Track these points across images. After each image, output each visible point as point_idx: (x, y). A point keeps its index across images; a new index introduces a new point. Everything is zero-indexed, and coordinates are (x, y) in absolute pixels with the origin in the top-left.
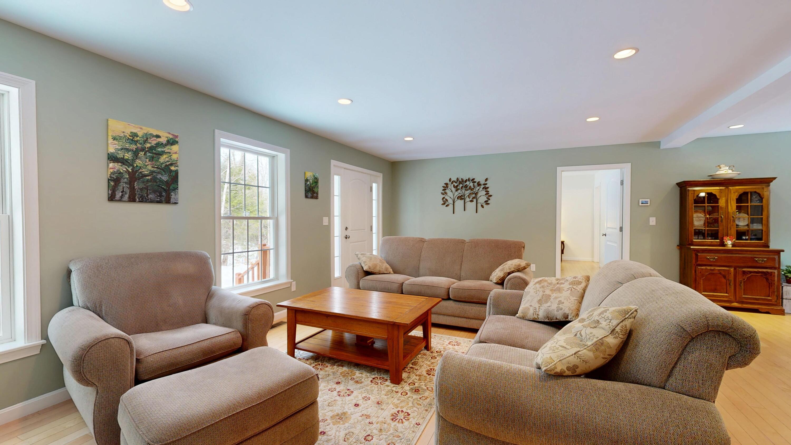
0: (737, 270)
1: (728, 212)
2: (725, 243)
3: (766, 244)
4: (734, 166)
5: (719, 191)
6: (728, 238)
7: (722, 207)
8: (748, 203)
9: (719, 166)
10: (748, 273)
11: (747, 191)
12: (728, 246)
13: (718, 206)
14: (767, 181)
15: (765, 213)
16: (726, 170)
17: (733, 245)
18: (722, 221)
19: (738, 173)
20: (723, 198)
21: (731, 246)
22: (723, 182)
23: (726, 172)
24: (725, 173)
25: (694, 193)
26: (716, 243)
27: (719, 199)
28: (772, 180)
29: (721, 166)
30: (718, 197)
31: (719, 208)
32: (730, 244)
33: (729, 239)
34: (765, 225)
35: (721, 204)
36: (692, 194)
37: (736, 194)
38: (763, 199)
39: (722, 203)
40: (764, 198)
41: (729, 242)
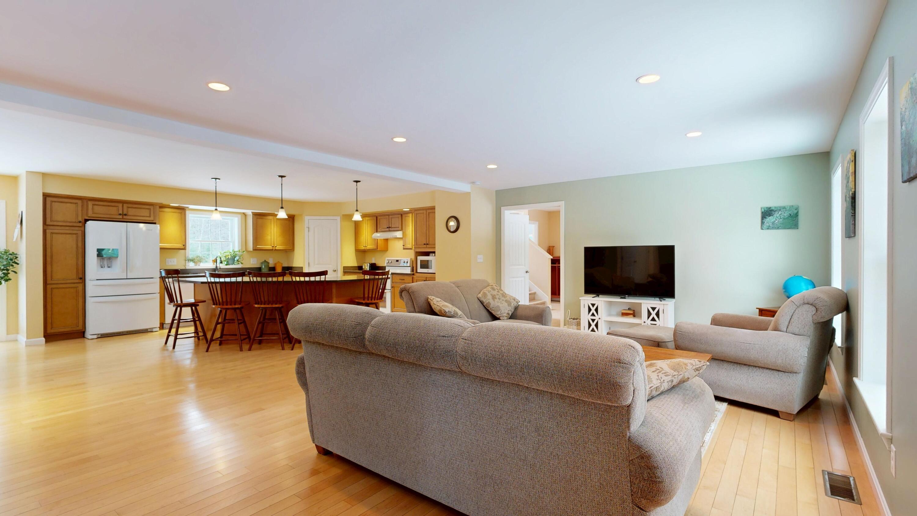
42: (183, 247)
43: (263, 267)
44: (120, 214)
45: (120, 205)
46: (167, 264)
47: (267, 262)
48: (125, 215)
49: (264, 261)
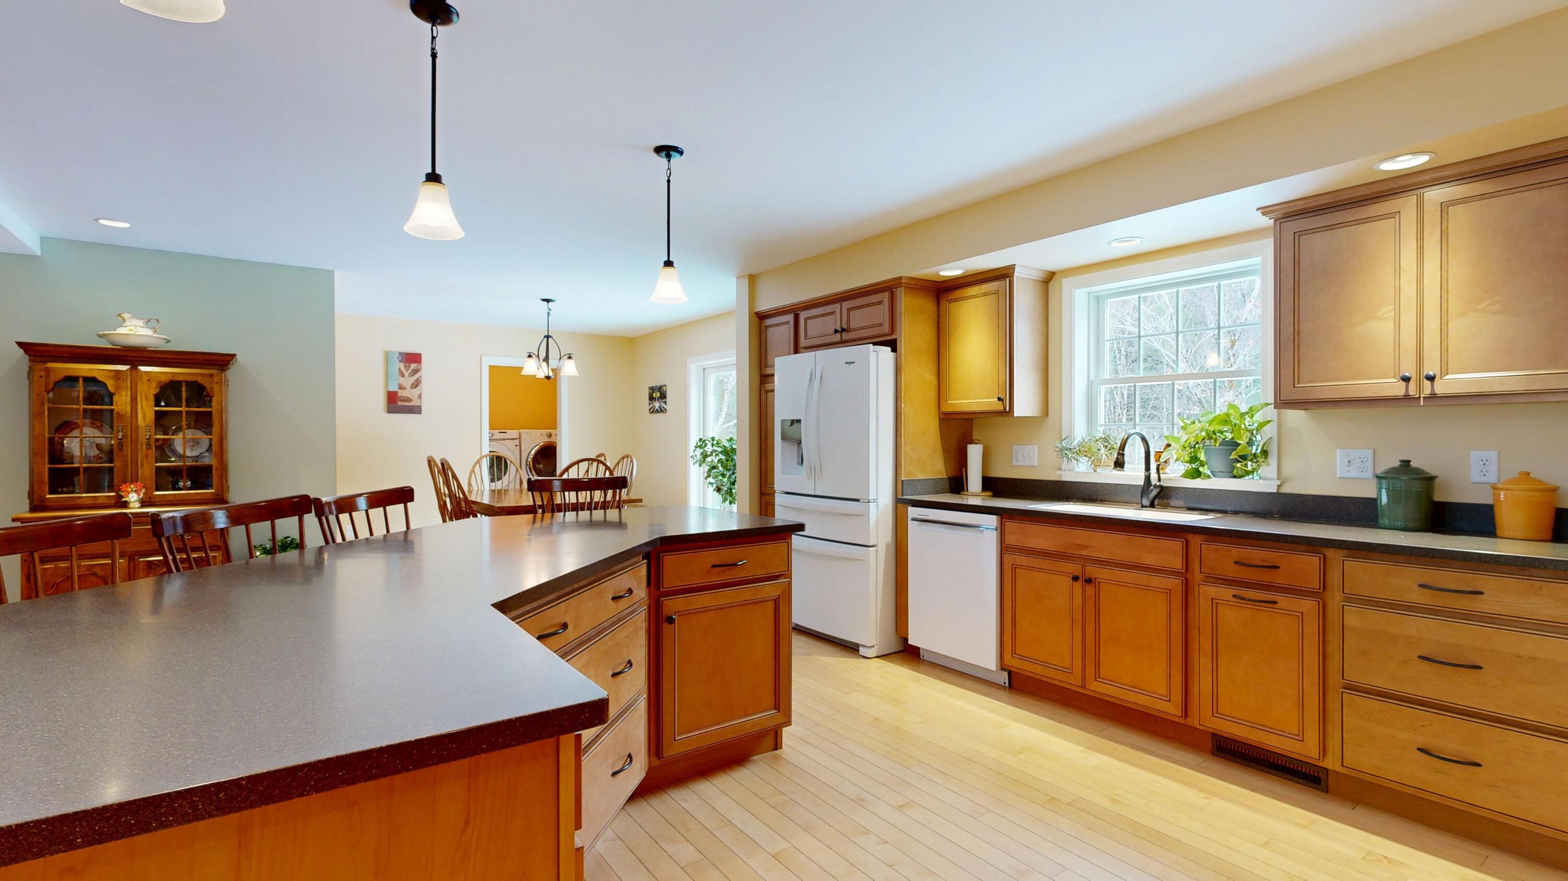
0: (136, 562)
1: (137, 427)
2: (123, 499)
3: (218, 495)
4: (158, 320)
5: (113, 374)
6: (132, 486)
7: (121, 413)
8: (181, 407)
9: (119, 315)
10: (159, 566)
11: (180, 378)
12: (131, 505)
13: (112, 410)
14: (222, 362)
15: (216, 428)
16: (133, 328)
17: (144, 504)
18: (122, 445)
19: (165, 339)
20: (124, 393)
21: (137, 505)
22: (123, 354)
23: (131, 330)
24: (131, 333)
25: (47, 377)
26: (105, 501)
27: (114, 394)
28: (228, 358)
29: (126, 315)
30: (111, 388)
31: (115, 415)
32: (135, 501)
33: (134, 489)
34: (216, 455)
35: (117, 405)
36: (41, 377)
37: (154, 384)
38: (213, 399)
39: (122, 402)
40: (213, 396)
41: (133, 497)
42: (999, 407)
43: (1384, 499)
44: (836, 331)
45: (836, 307)
46: (1014, 463)
47: (1417, 471)
48: (843, 330)
49: (1397, 464)
